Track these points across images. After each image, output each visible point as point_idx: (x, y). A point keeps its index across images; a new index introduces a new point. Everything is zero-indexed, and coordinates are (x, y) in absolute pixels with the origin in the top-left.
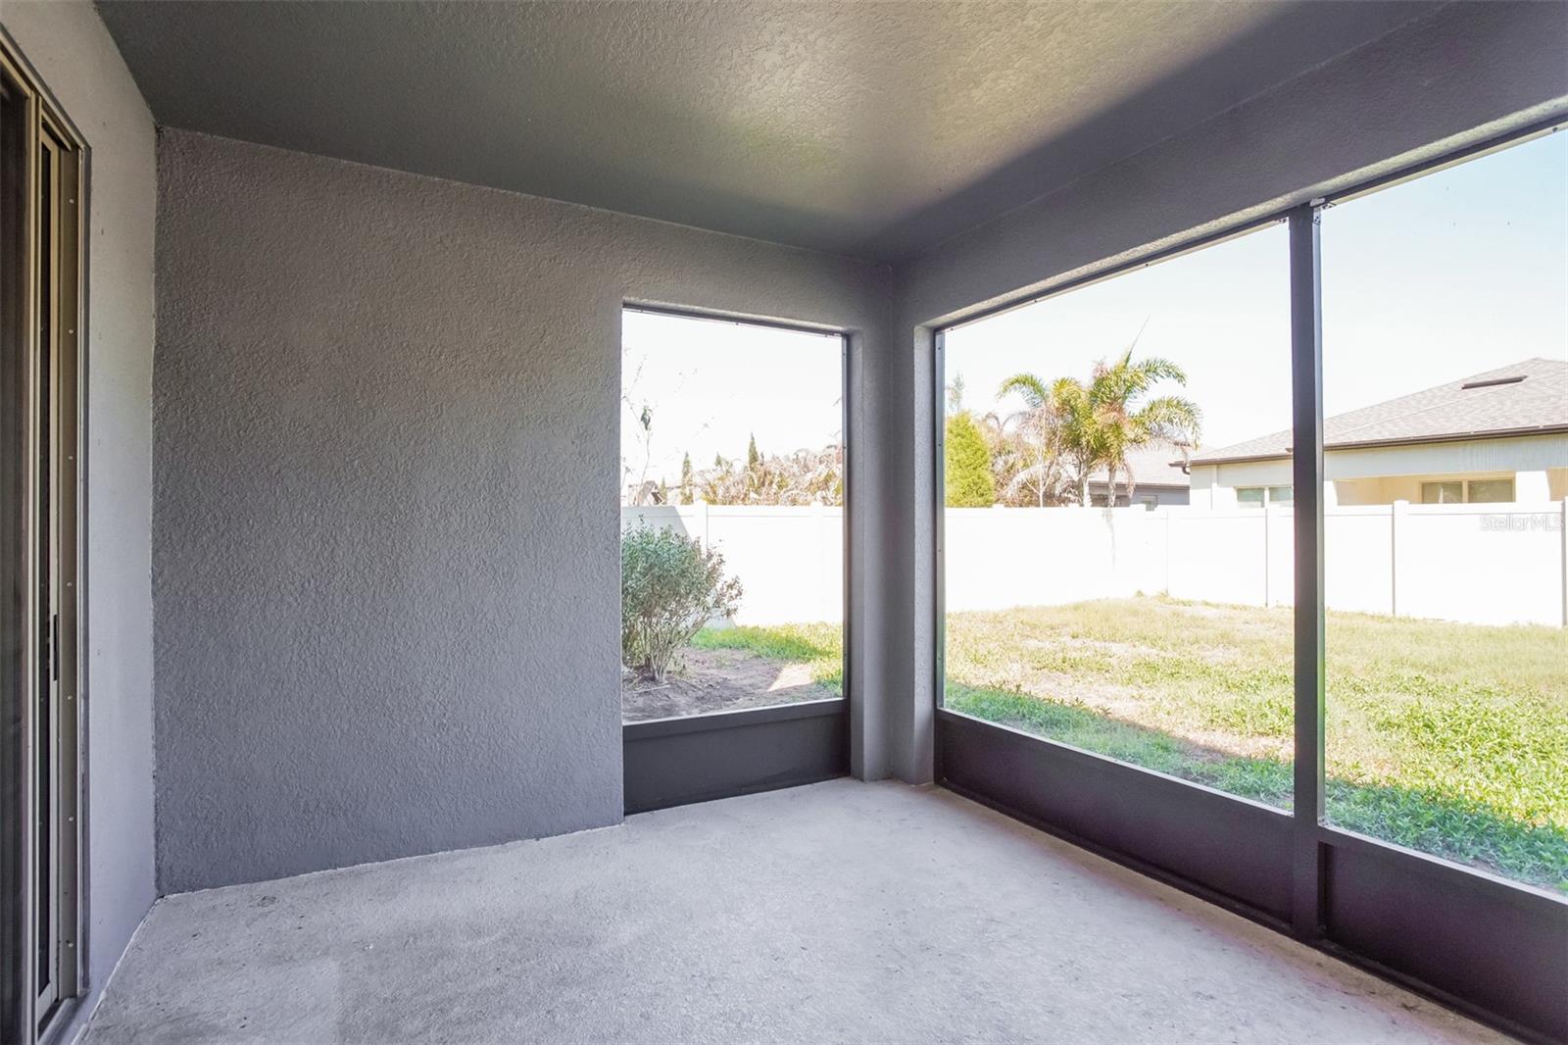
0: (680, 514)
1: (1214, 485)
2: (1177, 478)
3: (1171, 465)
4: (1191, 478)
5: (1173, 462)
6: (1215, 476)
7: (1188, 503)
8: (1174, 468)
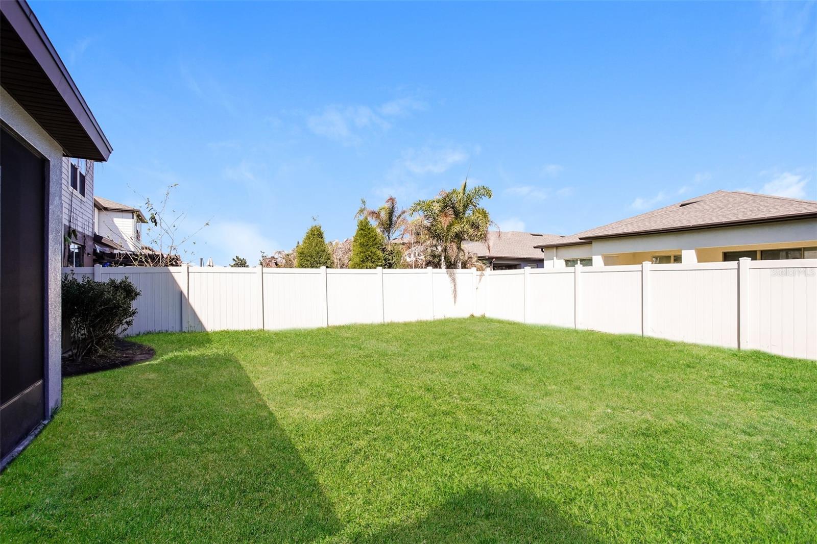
0: (171, 271)
1: (555, 258)
2: (538, 254)
3: (535, 247)
4: (545, 255)
5: (535, 246)
6: (555, 254)
7: (543, 267)
8: (537, 249)
